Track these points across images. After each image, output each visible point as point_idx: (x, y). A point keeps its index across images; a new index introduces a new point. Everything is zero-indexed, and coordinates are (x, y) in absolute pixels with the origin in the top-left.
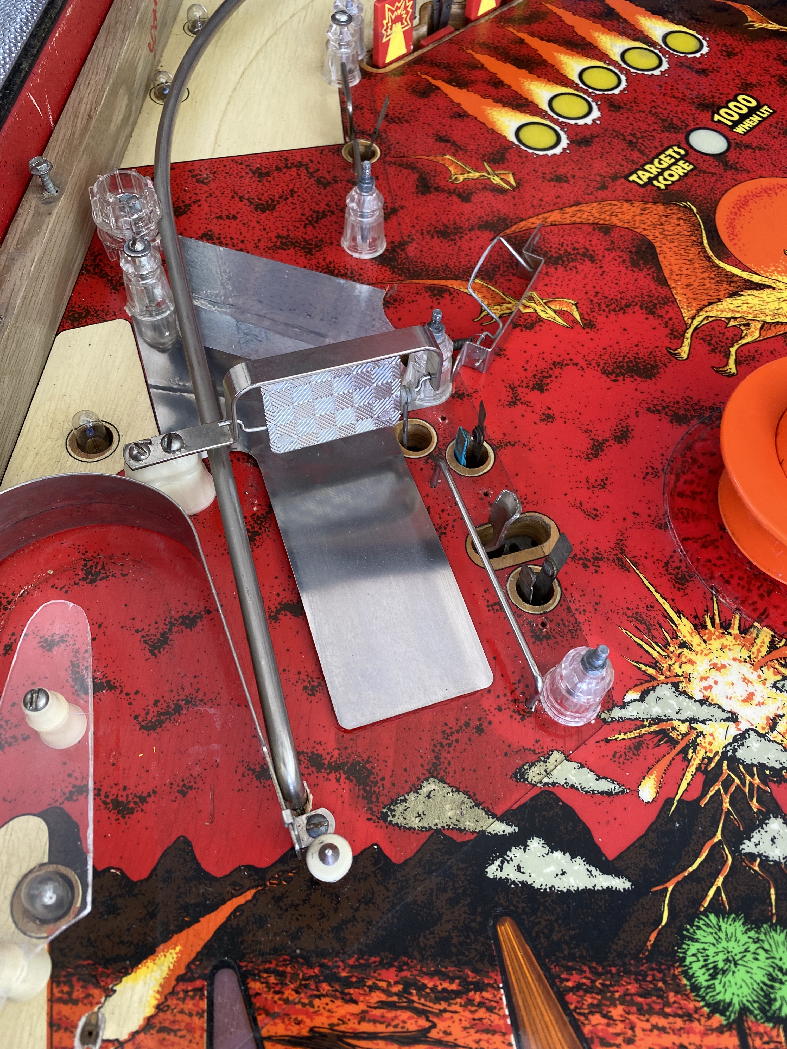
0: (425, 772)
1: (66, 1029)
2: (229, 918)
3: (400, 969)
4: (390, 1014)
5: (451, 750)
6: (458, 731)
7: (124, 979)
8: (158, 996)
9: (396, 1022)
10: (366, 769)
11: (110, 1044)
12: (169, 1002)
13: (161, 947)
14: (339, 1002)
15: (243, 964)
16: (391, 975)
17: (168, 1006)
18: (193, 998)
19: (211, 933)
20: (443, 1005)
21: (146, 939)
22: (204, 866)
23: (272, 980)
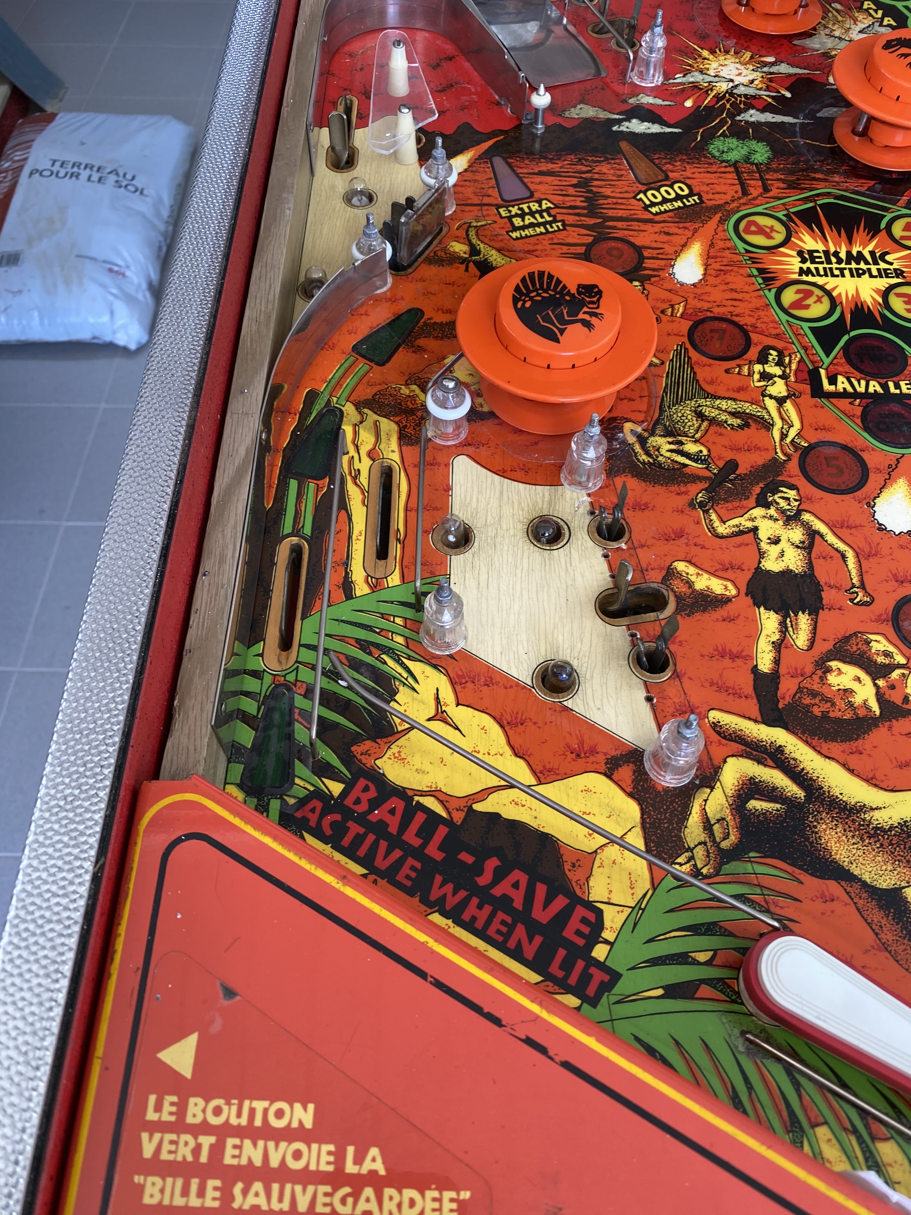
0: (578, 102)
2: (493, 144)
3: (576, 155)
4: (574, 167)
5: (589, 95)
6: (592, 90)
8: (468, 163)
9: (577, 168)
12: (474, 165)
13: (465, 151)
14: (550, 164)
15: (503, 154)
18: (483, 163)
19: (487, 147)
20: (598, 164)
22: (478, 130)
23: (518, 159)
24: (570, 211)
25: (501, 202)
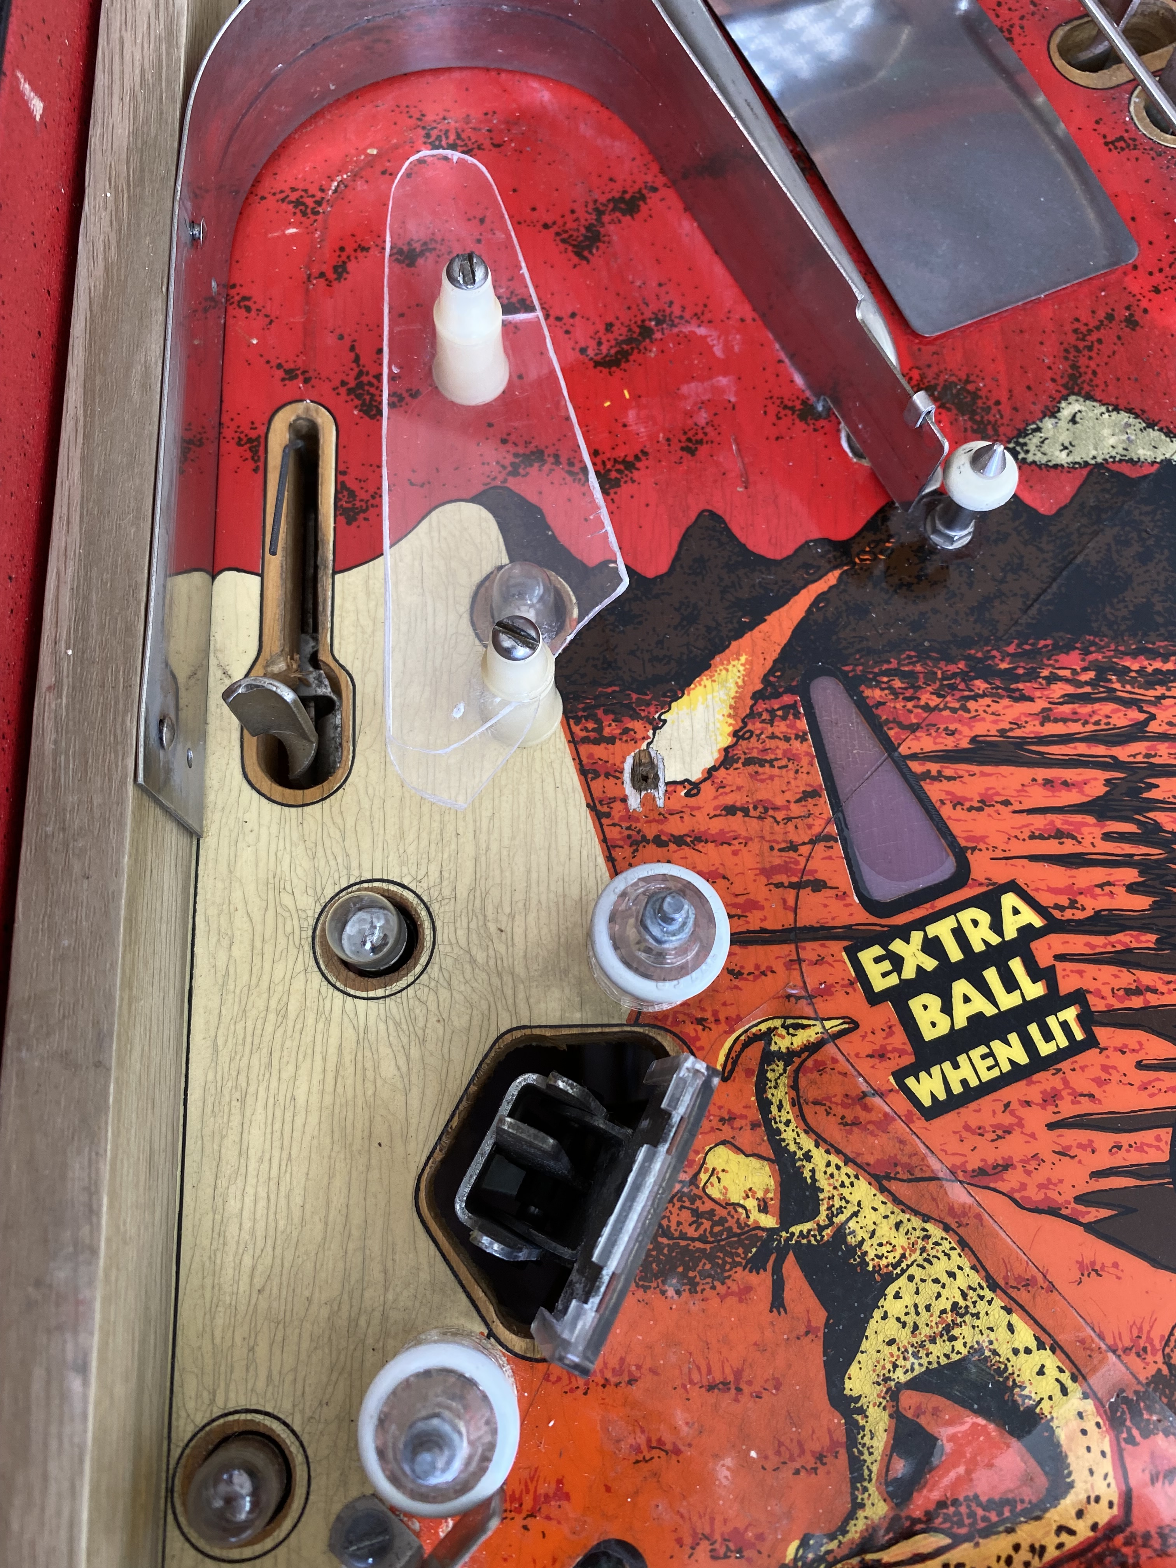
0: (1061, 388)
1: (607, 775)
2: (809, 611)
3: (1086, 652)
4: (1084, 710)
5: (1092, 354)
6: (1098, 328)
7: (674, 705)
8: (731, 721)
9: (1095, 718)
10: (968, 392)
11: (679, 787)
12: (750, 727)
13: (717, 659)
14: (1006, 702)
15: (846, 668)
16: (1074, 660)
17: (751, 732)
18: (784, 718)
19: (788, 633)
20: (1160, 690)
21: (691, 652)
22: (750, 546)
23: (897, 684)
24: (1099, 943)
25: (861, 916)
